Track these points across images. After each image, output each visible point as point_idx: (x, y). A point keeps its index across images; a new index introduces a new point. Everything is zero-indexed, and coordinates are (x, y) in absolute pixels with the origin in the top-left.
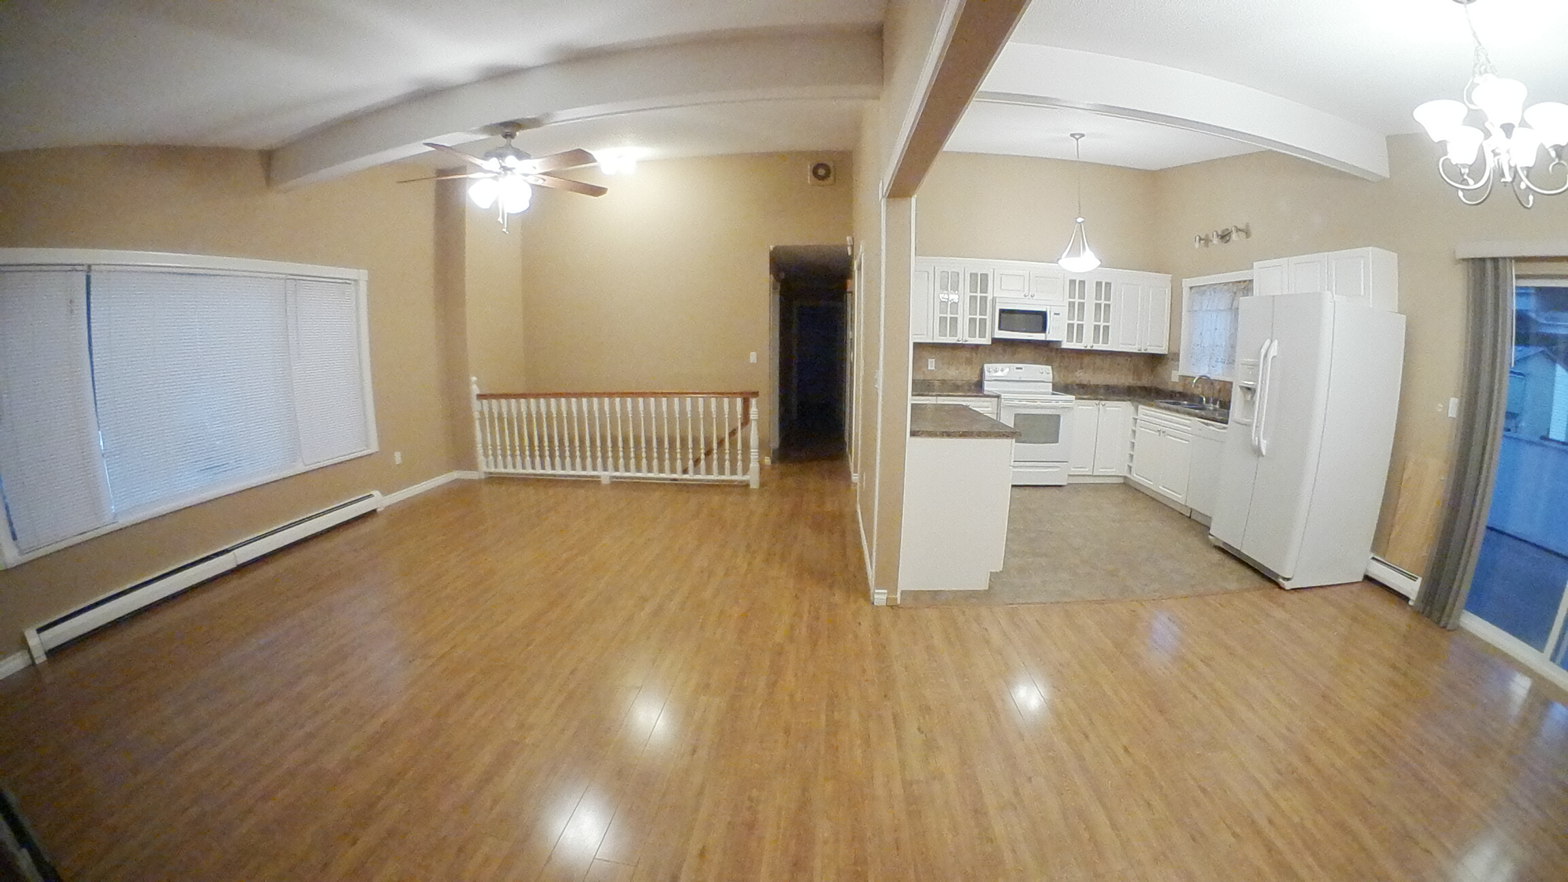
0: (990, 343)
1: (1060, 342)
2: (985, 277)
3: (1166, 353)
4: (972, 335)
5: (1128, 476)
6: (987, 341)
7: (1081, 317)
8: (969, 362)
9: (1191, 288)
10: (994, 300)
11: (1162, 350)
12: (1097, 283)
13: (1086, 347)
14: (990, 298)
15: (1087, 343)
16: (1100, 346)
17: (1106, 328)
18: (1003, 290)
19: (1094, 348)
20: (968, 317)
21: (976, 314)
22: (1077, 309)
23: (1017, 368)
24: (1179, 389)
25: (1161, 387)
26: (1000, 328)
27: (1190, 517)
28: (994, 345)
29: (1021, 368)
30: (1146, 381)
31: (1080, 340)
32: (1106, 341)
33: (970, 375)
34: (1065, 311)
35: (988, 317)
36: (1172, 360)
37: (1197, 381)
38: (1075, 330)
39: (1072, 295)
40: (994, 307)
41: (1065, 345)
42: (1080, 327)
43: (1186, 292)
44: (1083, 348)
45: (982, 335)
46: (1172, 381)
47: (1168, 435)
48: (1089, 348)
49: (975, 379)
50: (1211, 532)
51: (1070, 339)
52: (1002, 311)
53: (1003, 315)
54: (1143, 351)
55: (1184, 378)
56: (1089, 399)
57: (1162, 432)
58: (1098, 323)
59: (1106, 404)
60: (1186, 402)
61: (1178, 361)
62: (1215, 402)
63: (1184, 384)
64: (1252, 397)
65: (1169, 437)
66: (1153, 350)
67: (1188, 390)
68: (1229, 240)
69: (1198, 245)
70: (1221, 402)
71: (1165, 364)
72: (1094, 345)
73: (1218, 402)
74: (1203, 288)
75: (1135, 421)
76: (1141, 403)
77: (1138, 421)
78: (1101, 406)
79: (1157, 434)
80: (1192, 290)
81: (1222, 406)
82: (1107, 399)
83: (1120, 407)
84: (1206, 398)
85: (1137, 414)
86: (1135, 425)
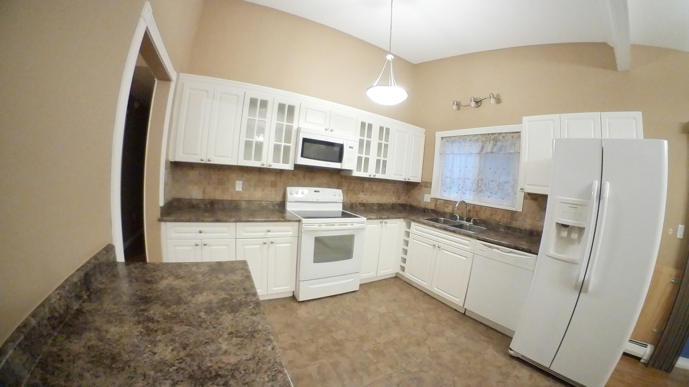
0: (293, 169)
1: (350, 171)
2: (291, 109)
3: (420, 182)
4: (276, 159)
6: (289, 167)
7: (368, 152)
8: (274, 185)
9: (442, 138)
10: (298, 130)
11: (416, 178)
12: (380, 127)
13: (370, 176)
14: (295, 127)
15: (371, 172)
16: (379, 176)
17: (385, 162)
18: (307, 122)
19: (376, 177)
20: (273, 142)
21: (281, 142)
22: (365, 146)
23: (315, 191)
24: (433, 207)
25: (415, 204)
26: (302, 156)
28: (297, 172)
29: (319, 192)
31: (366, 169)
32: (384, 172)
33: (274, 197)
34: (356, 145)
35: (292, 145)
36: (425, 187)
37: (458, 205)
38: (362, 162)
39: (362, 134)
40: (297, 136)
41: (355, 174)
42: (367, 160)
43: (438, 141)
44: (368, 177)
45: (286, 161)
46: (425, 201)
47: (443, 249)
48: (372, 177)
49: (279, 199)
51: (359, 168)
52: (305, 140)
53: (306, 144)
54: (407, 180)
55: (437, 200)
56: (376, 219)
57: (437, 246)
58: (379, 158)
59: (387, 222)
60: (442, 218)
61: (431, 187)
62: (468, 220)
63: (436, 204)
64: (569, 234)
65: (444, 251)
66: (412, 180)
67: (441, 209)
68: (481, 105)
69: (455, 107)
70: (474, 220)
71: (420, 190)
72: (376, 174)
73: (472, 220)
74: (453, 139)
75: (408, 234)
76: (414, 221)
77: (410, 233)
78: (384, 223)
79: (431, 247)
80: (444, 140)
81: (475, 223)
82: (388, 218)
83: (396, 223)
84: (459, 216)
85: (409, 228)
86: (408, 237)
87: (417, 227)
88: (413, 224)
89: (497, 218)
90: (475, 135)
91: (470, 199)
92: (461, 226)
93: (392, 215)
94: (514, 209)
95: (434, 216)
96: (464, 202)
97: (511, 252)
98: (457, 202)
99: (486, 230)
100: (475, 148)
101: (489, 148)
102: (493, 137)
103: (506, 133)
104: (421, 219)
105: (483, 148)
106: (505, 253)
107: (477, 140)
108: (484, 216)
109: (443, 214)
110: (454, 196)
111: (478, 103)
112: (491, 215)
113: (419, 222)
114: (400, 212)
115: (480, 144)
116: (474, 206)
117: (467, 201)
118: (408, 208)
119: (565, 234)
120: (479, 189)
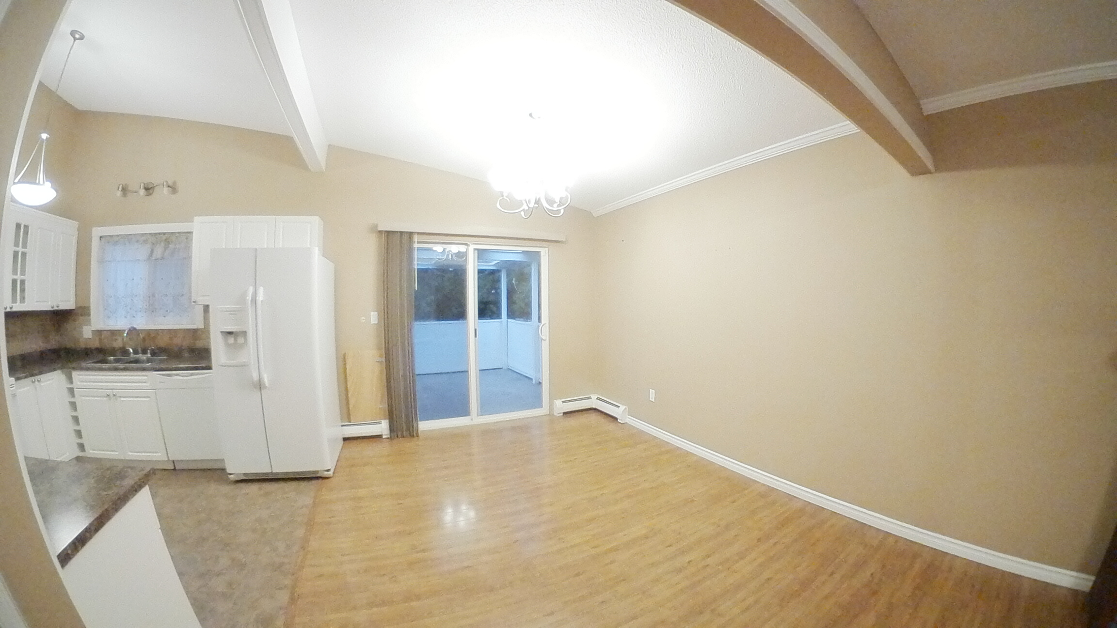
3: (74, 308)
5: (81, 454)
9: (101, 237)
11: (68, 304)
12: (17, 224)
15: (6, 303)
16: (18, 307)
17: (23, 282)
24: (96, 344)
25: (70, 345)
27: (175, 469)
30: (54, 341)
32: (23, 299)
36: (81, 315)
37: (127, 334)
43: (95, 243)
46: (84, 337)
47: (121, 397)
48: (8, 310)
50: (228, 471)
54: (56, 308)
55: (99, 333)
56: (26, 377)
57: (111, 395)
58: (15, 277)
59: (41, 380)
60: (112, 358)
61: (89, 315)
62: (144, 352)
63: (100, 339)
64: (235, 339)
65: (122, 399)
66: (63, 306)
67: (107, 344)
68: (154, 193)
69: (119, 193)
70: (152, 350)
71: (74, 321)
72: (13, 304)
73: (149, 351)
74: (116, 239)
75: (71, 391)
76: (74, 369)
77: (75, 390)
78: (36, 382)
79: (105, 399)
80: (103, 239)
81: (154, 354)
82: (41, 373)
83: (52, 379)
84: (133, 349)
85: (72, 383)
86: (73, 396)
87: (81, 377)
88: (75, 374)
89: (178, 341)
90: (143, 235)
91: (142, 323)
92: (137, 361)
93: (45, 368)
94: (195, 327)
95: (101, 357)
96: (135, 329)
97: (192, 375)
98: (125, 330)
99: (167, 359)
100: (142, 252)
101: (159, 251)
102: (164, 237)
103: (179, 233)
104: (84, 364)
105: (152, 251)
106: (185, 378)
107: (145, 242)
108: (163, 342)
109: (113, 352)
110: (120, 322)
111: (149, 189)
112: (171, 338)
113: (82, 369)
114: (53, 361)
115: (148, 246)
116: (149, 332)
117: (138, 327)
118: (62, 354)
119: (231, 340)
120: (152, 309)
